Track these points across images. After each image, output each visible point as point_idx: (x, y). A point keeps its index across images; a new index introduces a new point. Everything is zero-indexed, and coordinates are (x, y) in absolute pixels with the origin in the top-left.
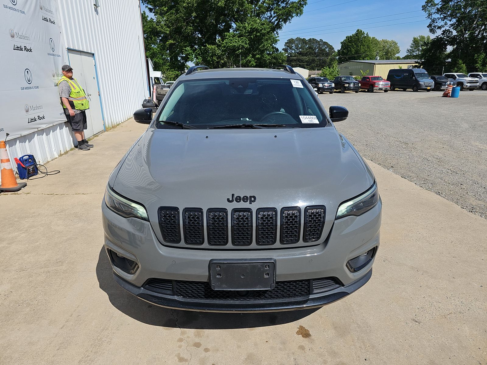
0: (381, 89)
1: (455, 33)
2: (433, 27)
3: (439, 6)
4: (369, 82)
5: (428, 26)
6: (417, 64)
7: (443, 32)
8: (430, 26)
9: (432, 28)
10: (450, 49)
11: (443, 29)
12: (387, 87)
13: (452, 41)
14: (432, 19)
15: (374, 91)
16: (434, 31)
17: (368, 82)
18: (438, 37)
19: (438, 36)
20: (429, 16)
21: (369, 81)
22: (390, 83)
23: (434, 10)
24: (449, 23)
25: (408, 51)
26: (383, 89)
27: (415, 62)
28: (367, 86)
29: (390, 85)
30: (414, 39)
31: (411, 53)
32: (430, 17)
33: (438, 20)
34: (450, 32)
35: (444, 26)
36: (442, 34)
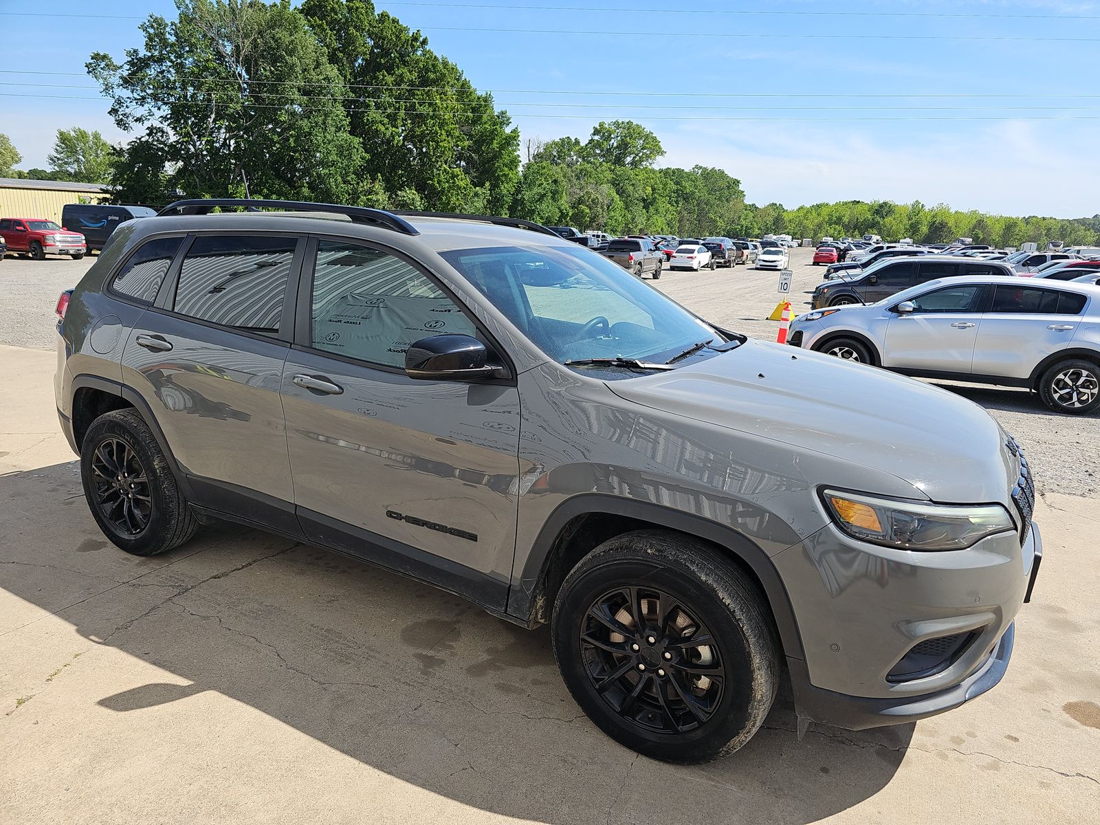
0: (62, 252)
1: (173, 138)
2: (121, 117)
3: (126, 73)
4: (24, 233)
5: (111, 111)
6: (108, 196)
7: (148, 131)
8: (114, 111)
9: (119, 117)
10: (170, 168)
11: (147, 124)
12: (80, 248)
13: (174, 153)
14: (117, 97)
15: (47, 256)
16: (127, 125)
17: (20, 233)
18: (140, 139)
19: (140, 137)
20: (107, 89)
21: (25, 231)
22: (84, 238)
23: (115, 80)
24: (158, 114)
25: (51, 159)
26: (71, 252)
27: (101, 189)
28: (24, 244)
29: (84, 242)
30: (61, 134)
31: (60, 166)
32: (110, 92)
33: (131, 102)
34: (163, 132)
35: (148, 117)
36: (148, 135)
